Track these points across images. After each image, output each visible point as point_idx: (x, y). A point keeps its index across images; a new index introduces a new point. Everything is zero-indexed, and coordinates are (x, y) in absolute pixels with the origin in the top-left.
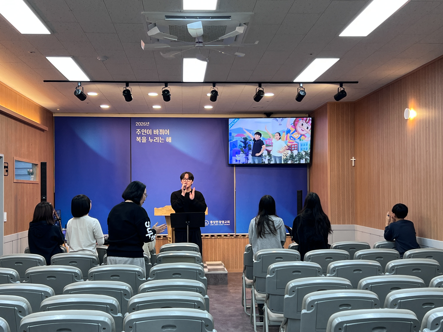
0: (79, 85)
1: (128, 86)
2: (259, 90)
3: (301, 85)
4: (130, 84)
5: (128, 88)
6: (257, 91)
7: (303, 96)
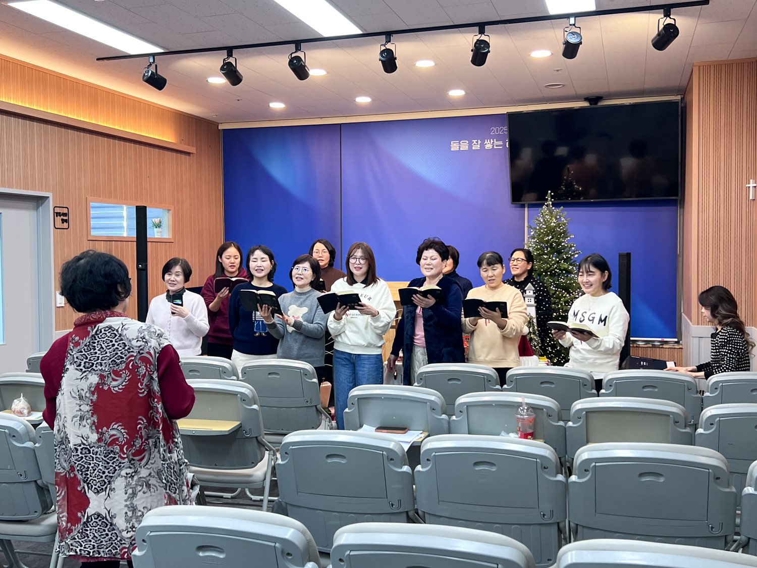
0: (151, 60)
2: (480, 41)
3: (572, 21)
7: (577, 47)
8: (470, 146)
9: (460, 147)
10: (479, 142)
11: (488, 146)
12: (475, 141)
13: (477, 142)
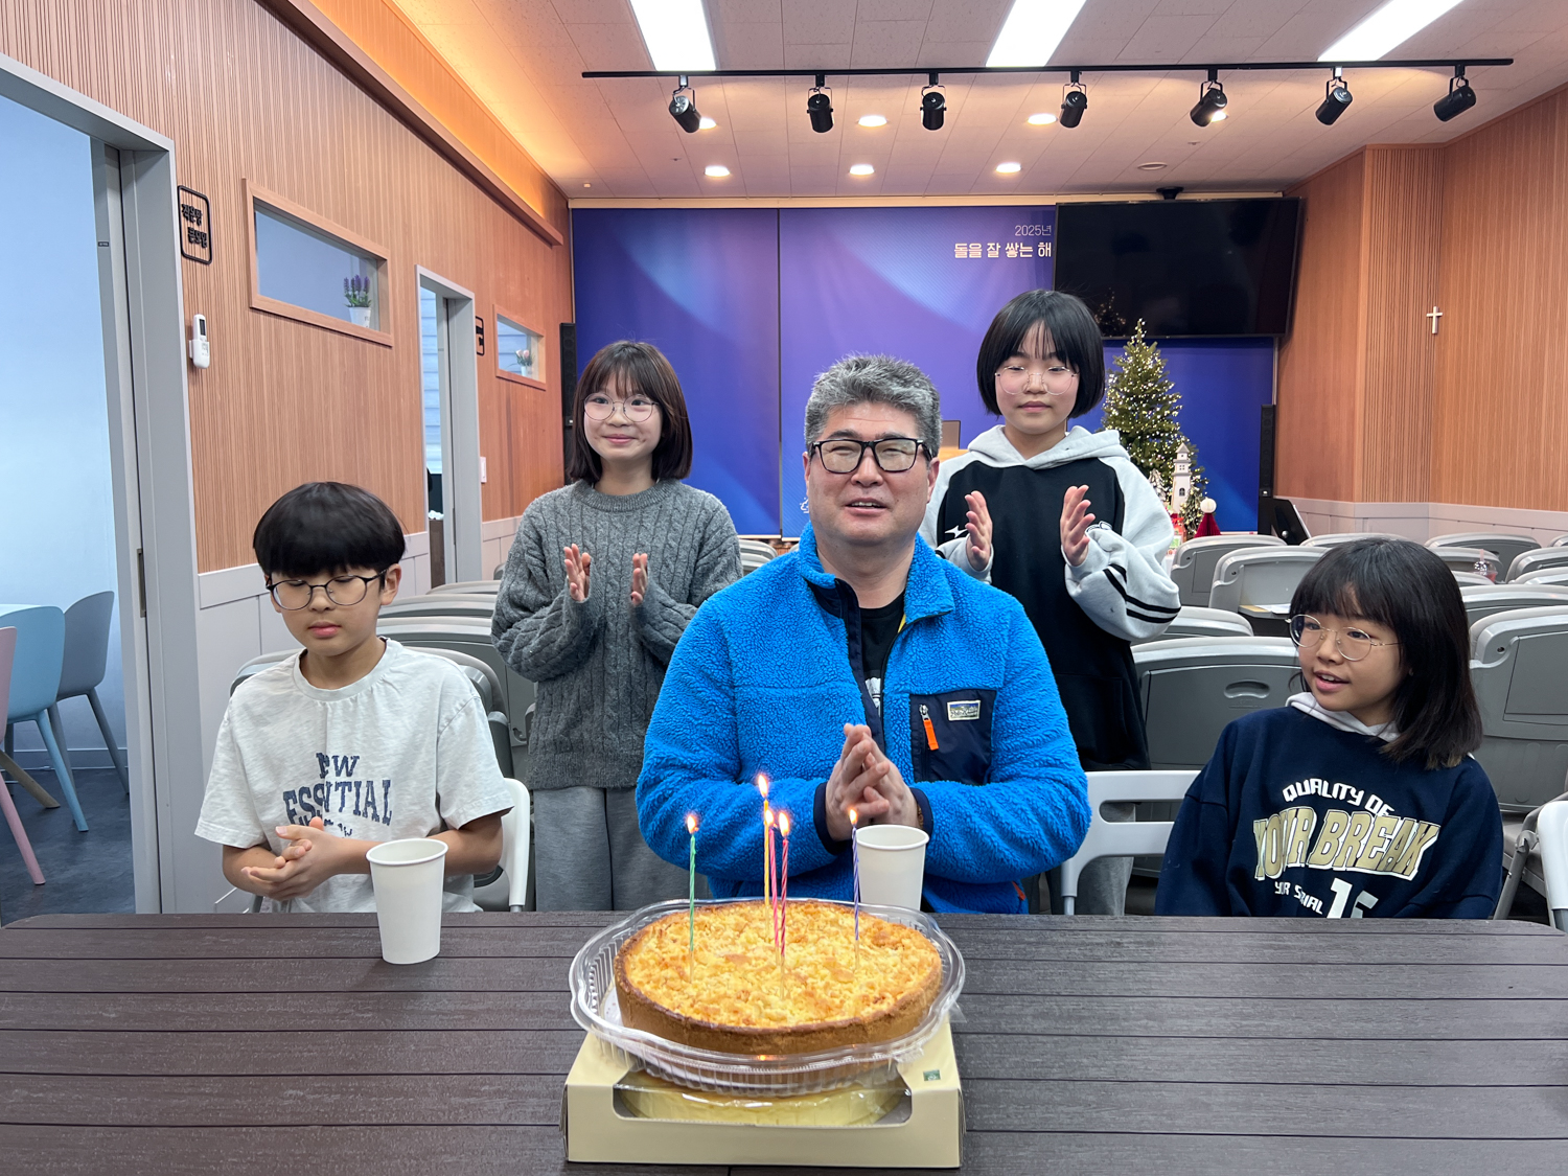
1: (823, 85)
2: (1212, 91)
3: (1339, 72)
4: (827, 78)
5: (823, 91)
6: (1205, 92)
7: (1343, 106)
8: (985, 253)
9: (968, 253)
10: (998, 246)
11: (1012, 253)
12: (991, 245)
13: (995, 247)
